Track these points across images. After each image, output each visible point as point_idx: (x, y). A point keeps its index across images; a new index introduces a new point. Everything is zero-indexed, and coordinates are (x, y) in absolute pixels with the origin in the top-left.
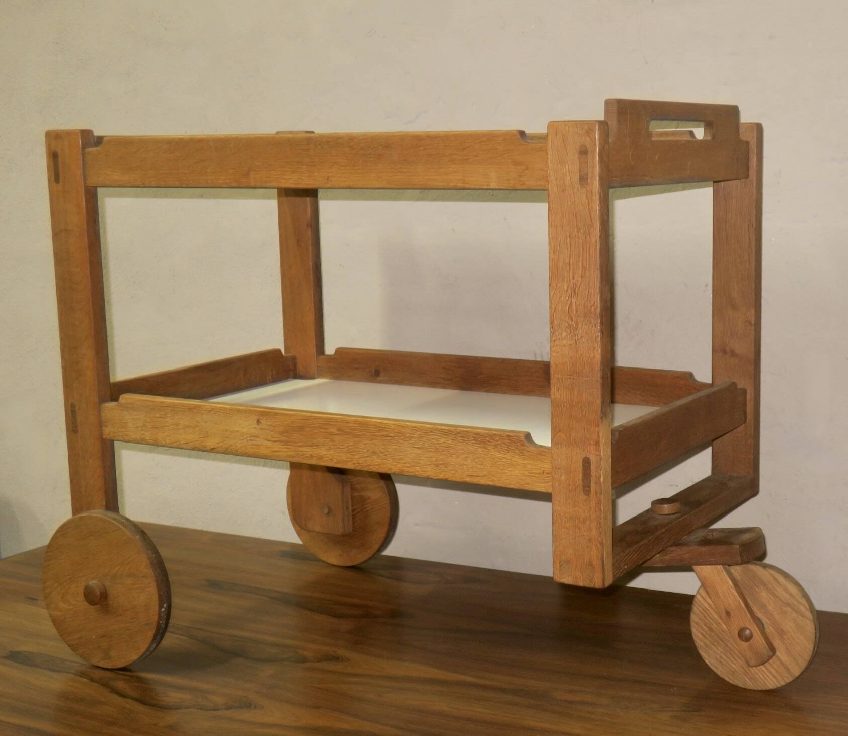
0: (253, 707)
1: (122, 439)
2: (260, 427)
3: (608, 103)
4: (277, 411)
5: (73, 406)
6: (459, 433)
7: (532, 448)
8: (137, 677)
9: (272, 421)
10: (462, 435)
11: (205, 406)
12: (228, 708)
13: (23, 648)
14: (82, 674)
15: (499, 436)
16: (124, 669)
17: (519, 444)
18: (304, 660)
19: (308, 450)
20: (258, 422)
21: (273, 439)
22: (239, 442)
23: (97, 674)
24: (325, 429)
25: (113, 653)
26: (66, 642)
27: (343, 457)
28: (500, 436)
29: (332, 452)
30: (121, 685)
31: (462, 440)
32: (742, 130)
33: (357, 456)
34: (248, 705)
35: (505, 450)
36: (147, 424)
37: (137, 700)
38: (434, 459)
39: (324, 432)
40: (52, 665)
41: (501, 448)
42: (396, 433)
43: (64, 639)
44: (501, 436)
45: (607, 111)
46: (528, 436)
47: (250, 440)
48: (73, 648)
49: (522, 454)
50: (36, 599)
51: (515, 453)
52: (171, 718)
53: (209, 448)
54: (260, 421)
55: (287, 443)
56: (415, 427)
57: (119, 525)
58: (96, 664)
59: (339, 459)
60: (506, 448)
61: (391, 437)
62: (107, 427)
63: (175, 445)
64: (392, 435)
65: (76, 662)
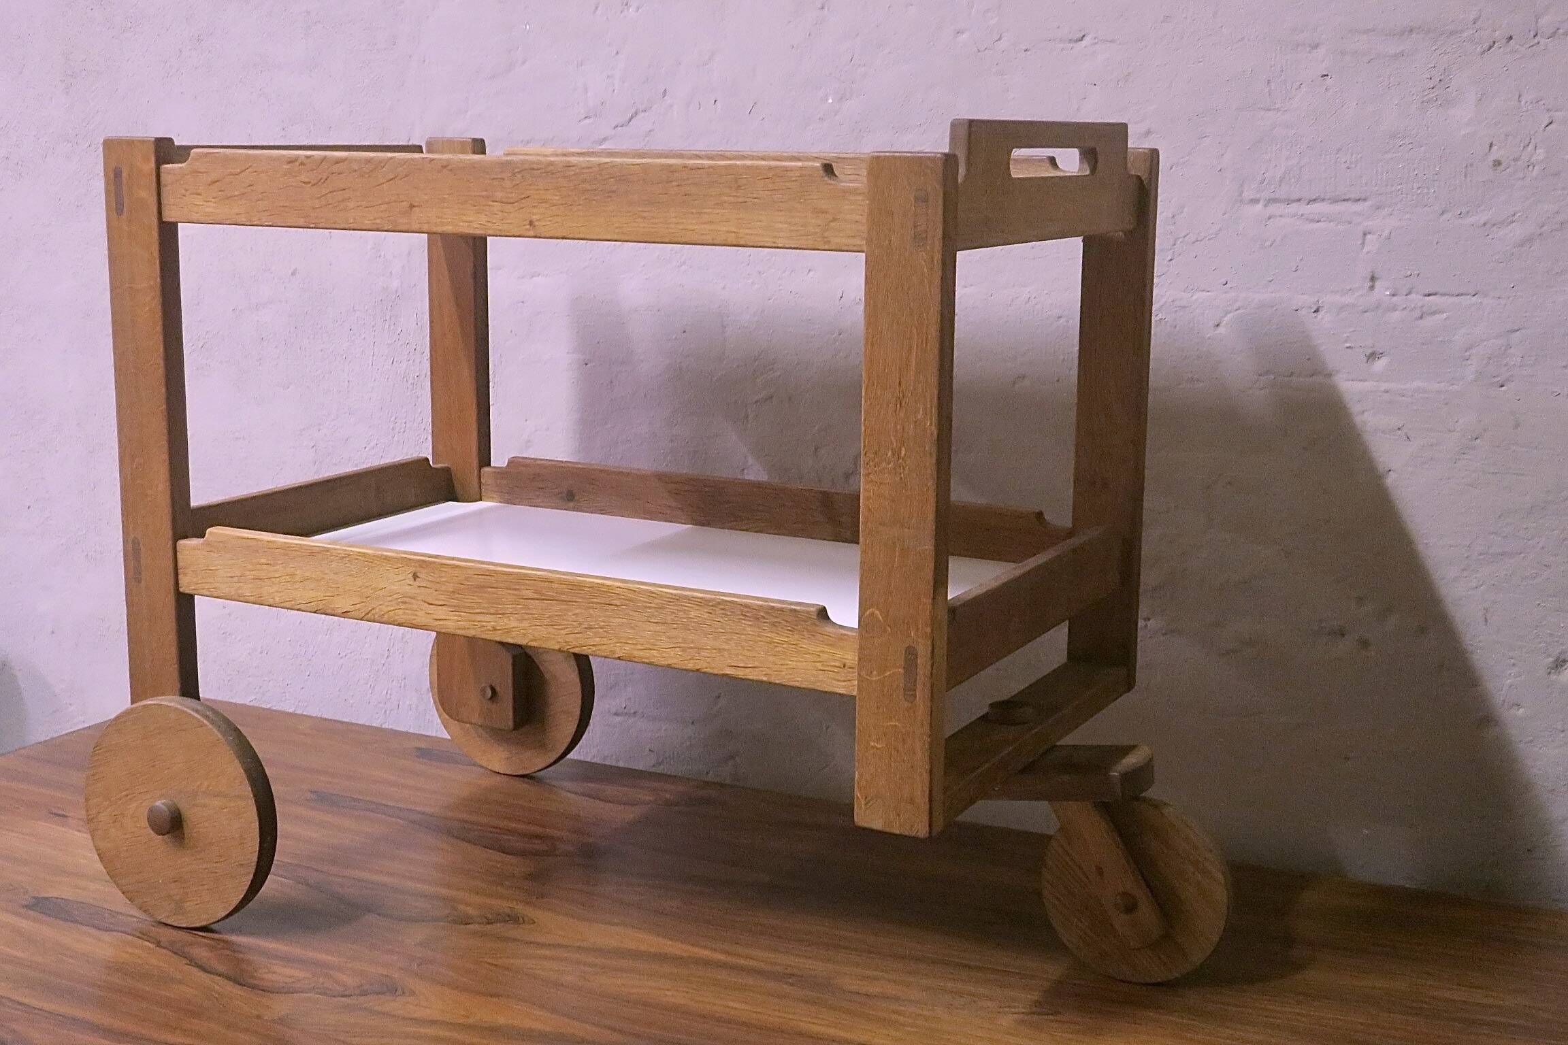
0: (400, 992)
1: (208, 593)
2: (417, 584)
3: (955, 125)
4: (444, 561)
5: (136, 543)
6: (719, 603)
7: (829, 629)
8: (226, 942)
9: (435, 576)
10: (723, 607)
11: (335, 549)
12: (364, 993)
13: (53, 893)
14: (143, 935)
15: (779, 611)
16: (204, 929)
17: (809, 623)
18: (466, 921)
19: (490, 621)
20: (415, 577)
21: (437, 602)
22: (386, 604)
23: (167, 935)
24: (515, 589)
25: (188, 905)
26: (118, 886)
27: (542, 632)
28: (781, 610)
29: (525, 624)
30: (201, 952)
31: (723, 614)
32: (1130, 158)
33: (563, 632)
34: (391, 989)
35: (788, 630)
36: (248, 573)
37: (228, 978)
38: (680, 640)
39: (513, 594)
40: (96, 919)
41: (782, 628)
42: (624, 599)
43: (115, 882)
44: (783, 611)
45: (953, 138)
46: (823, 613)
47: (404, 603)
48: (130, 896)
49: (813, 638)
50: (64, 816)
51: (803, 635)
52: (280, 1007)
53: (340, 611)
54: (418, 574)
55: (457, 609)
56: (653, 593)
57: (202, 719)
58: (163, 920)
59: (536, 634)
60: (789, 628)
61: (616, 605)
62: (185, 574)
63: (287, 604)
64: (617, 602)
65: (132, 916)
